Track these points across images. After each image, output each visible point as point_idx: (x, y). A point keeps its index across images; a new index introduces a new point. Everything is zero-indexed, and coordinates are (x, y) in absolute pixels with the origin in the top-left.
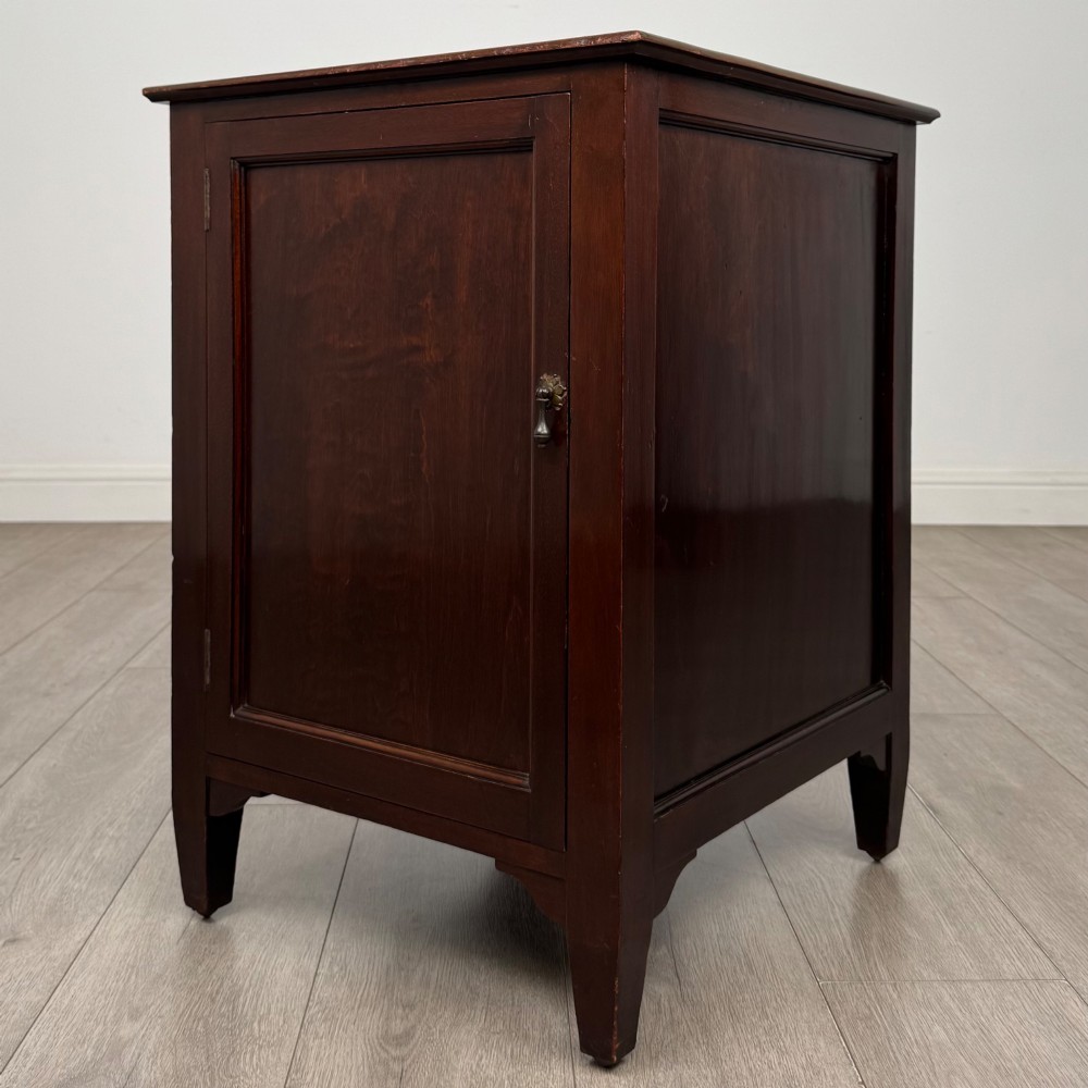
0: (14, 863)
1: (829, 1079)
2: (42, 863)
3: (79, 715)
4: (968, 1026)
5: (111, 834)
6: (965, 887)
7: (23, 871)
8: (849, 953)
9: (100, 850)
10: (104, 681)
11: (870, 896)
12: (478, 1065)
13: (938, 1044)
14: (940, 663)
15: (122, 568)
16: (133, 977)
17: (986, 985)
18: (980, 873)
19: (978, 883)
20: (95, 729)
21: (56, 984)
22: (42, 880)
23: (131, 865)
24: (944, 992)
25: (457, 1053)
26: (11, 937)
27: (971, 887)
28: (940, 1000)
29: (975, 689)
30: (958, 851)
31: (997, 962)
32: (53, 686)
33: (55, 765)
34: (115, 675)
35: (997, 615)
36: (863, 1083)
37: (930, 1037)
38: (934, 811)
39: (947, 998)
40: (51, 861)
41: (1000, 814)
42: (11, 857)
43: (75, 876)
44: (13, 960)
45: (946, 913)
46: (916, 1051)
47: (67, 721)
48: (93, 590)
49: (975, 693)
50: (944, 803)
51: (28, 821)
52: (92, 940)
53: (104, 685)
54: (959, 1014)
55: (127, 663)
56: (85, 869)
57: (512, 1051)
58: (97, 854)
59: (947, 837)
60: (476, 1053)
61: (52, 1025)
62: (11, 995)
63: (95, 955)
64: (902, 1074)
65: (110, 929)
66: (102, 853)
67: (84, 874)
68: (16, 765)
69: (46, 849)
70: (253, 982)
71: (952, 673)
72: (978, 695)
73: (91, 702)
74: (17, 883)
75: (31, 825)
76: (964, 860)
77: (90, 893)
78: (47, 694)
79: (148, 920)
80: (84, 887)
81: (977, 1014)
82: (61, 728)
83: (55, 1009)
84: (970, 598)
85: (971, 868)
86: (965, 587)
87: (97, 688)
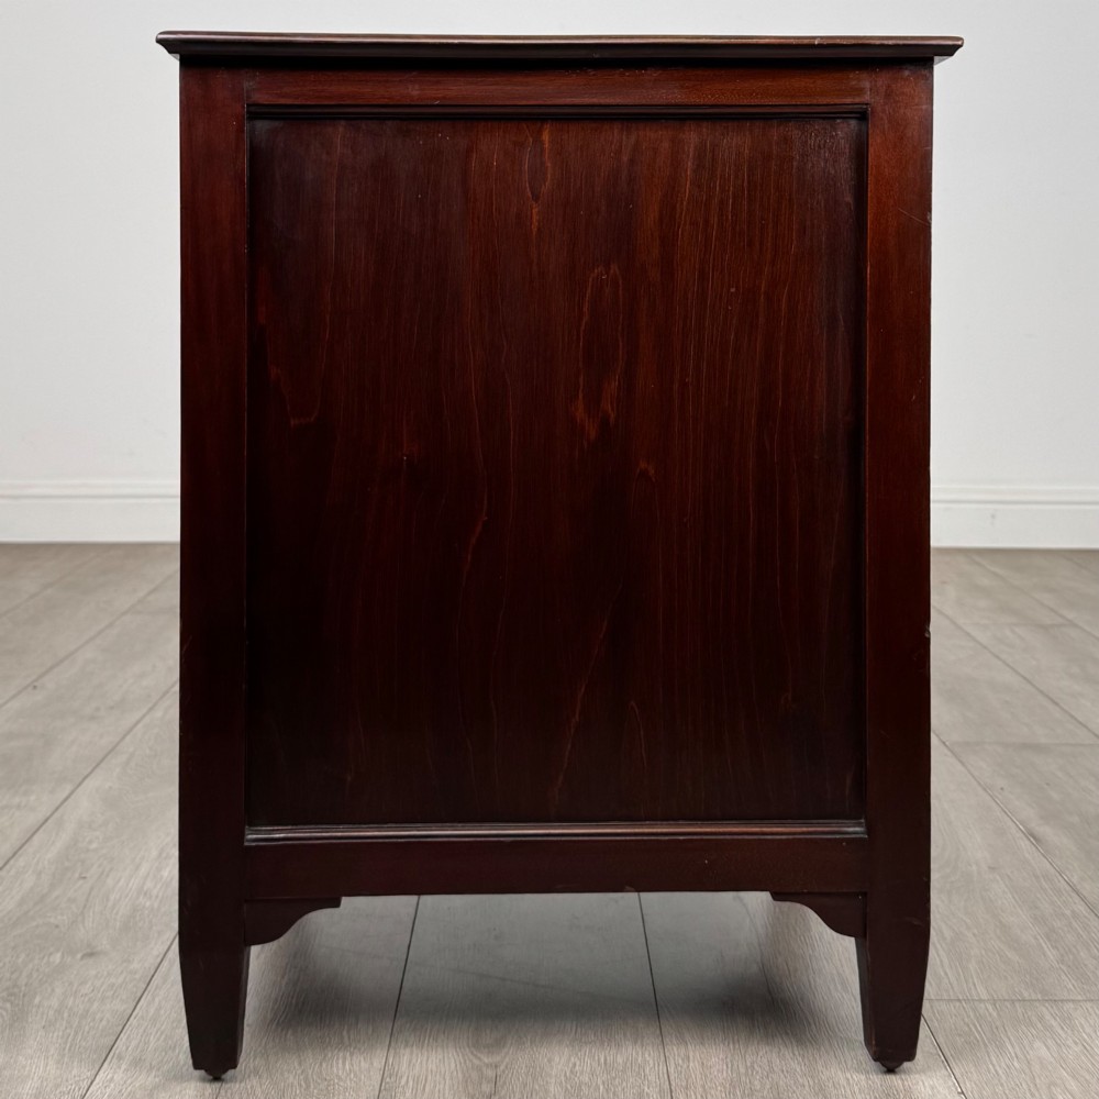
0: (81, 882)
1: (928, 1089)
2: (110, 882)
3: (128, 738)
4: (1070, 1042)
6: (1068, 912)
7: (92, 889)
8: (946, 974)
9: (168, 869)
10: (150, 705)
11: (968, 921)
12: (571, 1071)
13: (1039, 1058)
14: (1041, 692)
15: (154, 590)
17: (1089, 1005)
18: (1083, 899)
19: (1081, 908)
20: (148, 751)
21: (139, 995)
22: (112, 898)
24: (1044, 1009)
25: (550, 1061)
26: (89, 951)
27: (1073, 912)
28: (1041, 1019)
29: (1081, 719)
30: (1060, 878)
32: (98, 709)
33: (110, 788)
34: (161, 698)
36: (963, 1093)
37: (1031, 1052)
39: (1048, 1017)
40: (119, 880)
42: (77, 875)
43: (145, 894)
44: (94, 972)
46: (1016, 1064)
47: (118, 744)
48: (126, 613)
49: (1081, 723)
50: (1045, 830)
51: (90, 842)
53: (151, 709)
54: (1061, 1032)
56: (156, 886)
57: (605, 1060)
58: (166, 874)
59: (1048, 866)
60: (569, 1059)
61: (141, 1031)
62: (96, 1005)
64: (1002, 1085)
67: (155, 892)
68: (68, 788)
69: (111, 869)
71: (1056, 704)
72: (1083, 725)
73: (140, 725)
74: (87, 900)
75: (94, 846)
76: (1068, 888)
77: (162, 911)
78: (92, 718)
80: (156, 905)
81: (1078, 1031)
82: (113, 750)
83: (142, 1017)
84: (1075, 626)
85: (1074, 895)
86: (1071, 615)
87: (144, 711)
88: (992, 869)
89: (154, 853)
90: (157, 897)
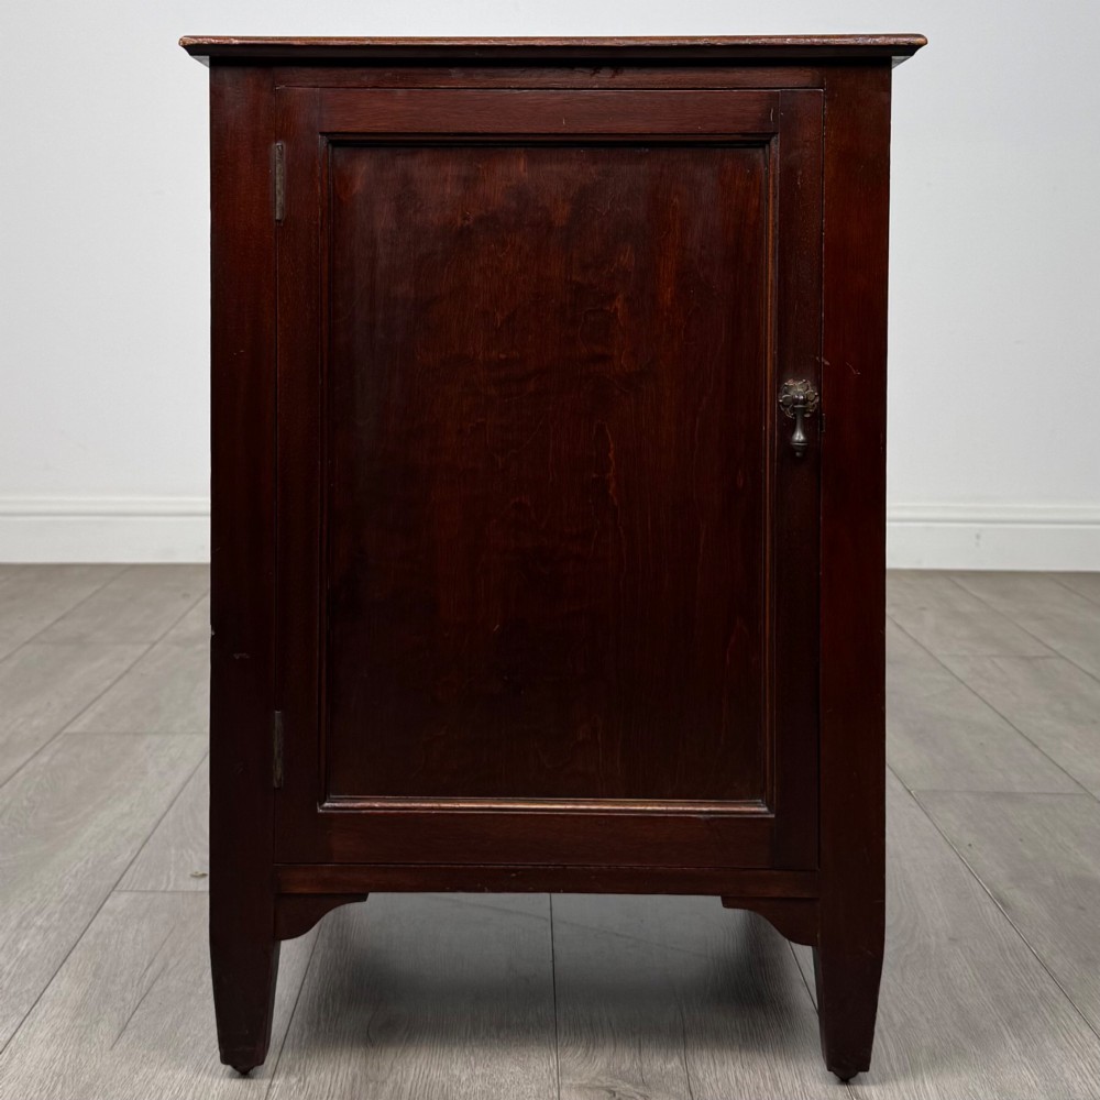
5: (39, 923)
6: (1035, 993)
8: (892, 1069)
9: (26, 942)
10: (37, 749)
11: (922, 1003)
14: (1021, 734)
15: (63, 618)
16: (59, 1087)
19: (1052, 989)
20: (25, 803)
23: (60, 961)
27: (1042, 993)
29: (1061, 764)
30: (1029, 952)
31: (1067, 1080)
34: (50, 741)
35: (1093, 677)
38: (1002, 903)
41: (1082, 908)
45: (1010, 1023)
48: (27, 643)
49: (1062, 769)
50: (1016, 895)
52: (12, 1044)
53: (37, 753)
55: (65, 727)
56: (8, 963)
58: (22, 947)
59: (1016, 936)
63: (16, 1061)
65: (35, 1031)
66: (28, 945)
67: (7, 968)
70: (197, 1094)
71: (1036, 746)
72: (1065, 772)
73: (22, 772)
76: (1037, 964)
77: (12, 991)
79: (79, 1021)
84: (1062, 657)
85: (1043, 971)
86: (1057, 645)
87: (29, 756)
88: (952, 940)
89: (13, 923)
90: (9, 974)
